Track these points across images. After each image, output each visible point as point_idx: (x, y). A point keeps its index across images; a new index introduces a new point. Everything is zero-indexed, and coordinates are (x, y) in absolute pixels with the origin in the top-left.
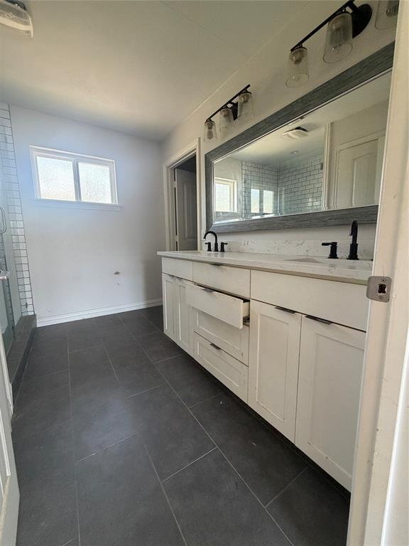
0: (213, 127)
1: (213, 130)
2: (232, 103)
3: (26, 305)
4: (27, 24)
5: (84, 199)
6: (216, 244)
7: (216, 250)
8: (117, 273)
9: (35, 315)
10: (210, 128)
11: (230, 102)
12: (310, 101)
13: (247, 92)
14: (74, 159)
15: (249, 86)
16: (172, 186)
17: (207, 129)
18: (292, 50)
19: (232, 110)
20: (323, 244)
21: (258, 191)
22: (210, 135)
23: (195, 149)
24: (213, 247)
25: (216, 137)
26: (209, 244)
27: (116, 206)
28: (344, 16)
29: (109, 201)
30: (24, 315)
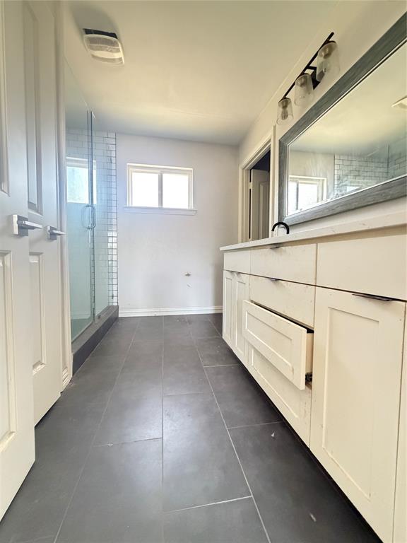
0: (289, 106)
1: (288, 109)
2: (312, 68)
3: (113, 297)
4: (118, 51)
5: (165, 205)
8: (188, 275)
9: (118, 306)
10: (285, 107)
11: (308, 67)
13: (330, 42)
14: (159, 171)
15: (332, 34)
16: (247, 187)
17: (281, 109)
19: (312, 78)
22: (285, 116)
23: (269, 141)
25: (292, 115)
27: (191, 210)
29: (186, 207)
30: (111, 304)
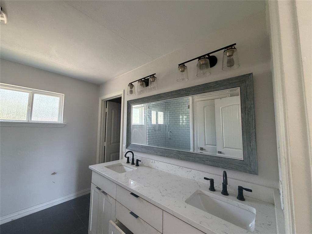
0: (133, 88)
6: (133, 159)
7: (133, 163)
8: (54, 174)
10: (131, 88)
11: (144, 78)
12: (190, 91)
13: (154, 77)
14: (31, 91)
15: (155, 74)
17: (129, 88)
18: (179, 65)
19: (145, 82)
20: (205, 178)
21: (155, 112)
22: (131, 92)
23: (121, 95)
24: (131, 161)
25: (135, 94)
26: (128, 158)
28: (206, 60)
